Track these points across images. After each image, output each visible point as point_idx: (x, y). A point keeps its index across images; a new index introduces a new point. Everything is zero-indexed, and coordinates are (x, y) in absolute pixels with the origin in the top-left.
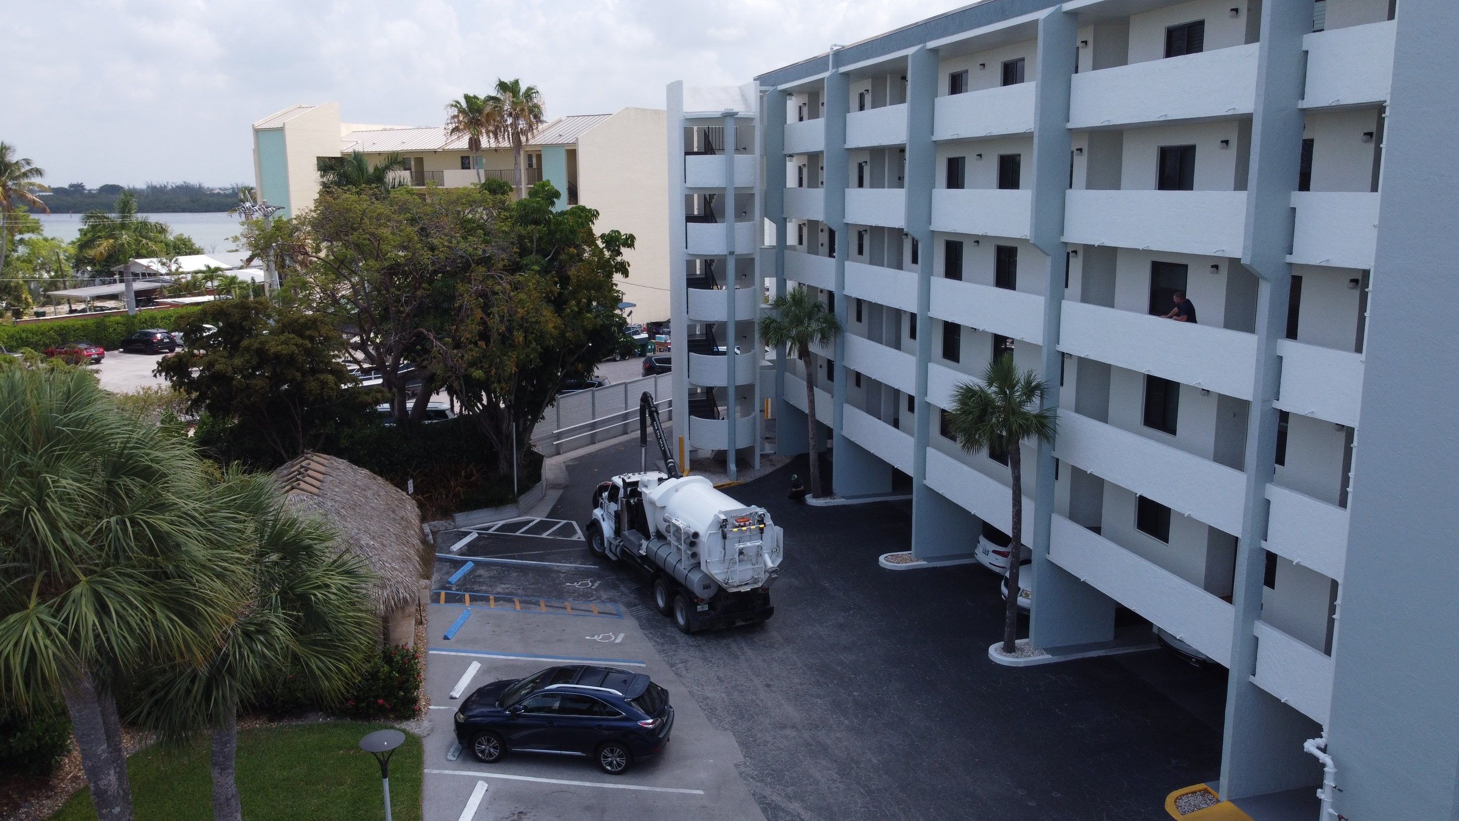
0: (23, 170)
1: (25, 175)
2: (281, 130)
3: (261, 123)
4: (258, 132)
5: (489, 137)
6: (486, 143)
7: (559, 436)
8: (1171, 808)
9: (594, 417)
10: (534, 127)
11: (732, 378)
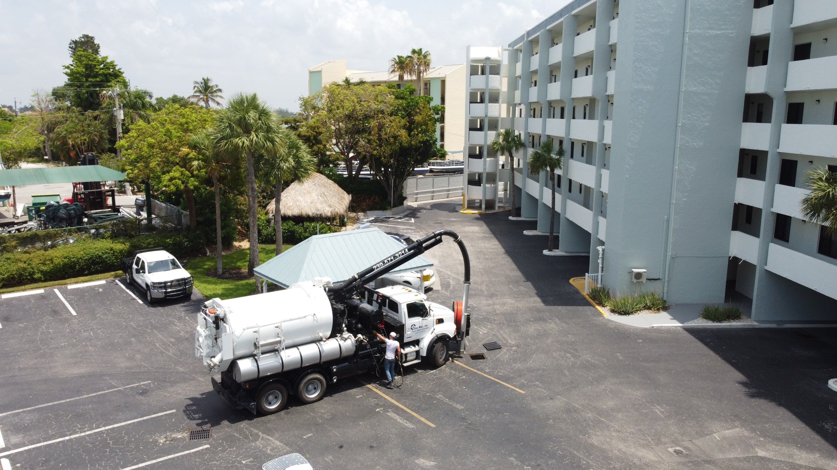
0: (214, 89)
1: (215, 91)
2: (320, 72)
3: (312, 69)
4: (311, 72)
5: (408, 74)
6: (407, 77)
7: (417, 194)
8: (571, 281)
9: (433, 188)
10: (427, 70)
11: (485, 169)
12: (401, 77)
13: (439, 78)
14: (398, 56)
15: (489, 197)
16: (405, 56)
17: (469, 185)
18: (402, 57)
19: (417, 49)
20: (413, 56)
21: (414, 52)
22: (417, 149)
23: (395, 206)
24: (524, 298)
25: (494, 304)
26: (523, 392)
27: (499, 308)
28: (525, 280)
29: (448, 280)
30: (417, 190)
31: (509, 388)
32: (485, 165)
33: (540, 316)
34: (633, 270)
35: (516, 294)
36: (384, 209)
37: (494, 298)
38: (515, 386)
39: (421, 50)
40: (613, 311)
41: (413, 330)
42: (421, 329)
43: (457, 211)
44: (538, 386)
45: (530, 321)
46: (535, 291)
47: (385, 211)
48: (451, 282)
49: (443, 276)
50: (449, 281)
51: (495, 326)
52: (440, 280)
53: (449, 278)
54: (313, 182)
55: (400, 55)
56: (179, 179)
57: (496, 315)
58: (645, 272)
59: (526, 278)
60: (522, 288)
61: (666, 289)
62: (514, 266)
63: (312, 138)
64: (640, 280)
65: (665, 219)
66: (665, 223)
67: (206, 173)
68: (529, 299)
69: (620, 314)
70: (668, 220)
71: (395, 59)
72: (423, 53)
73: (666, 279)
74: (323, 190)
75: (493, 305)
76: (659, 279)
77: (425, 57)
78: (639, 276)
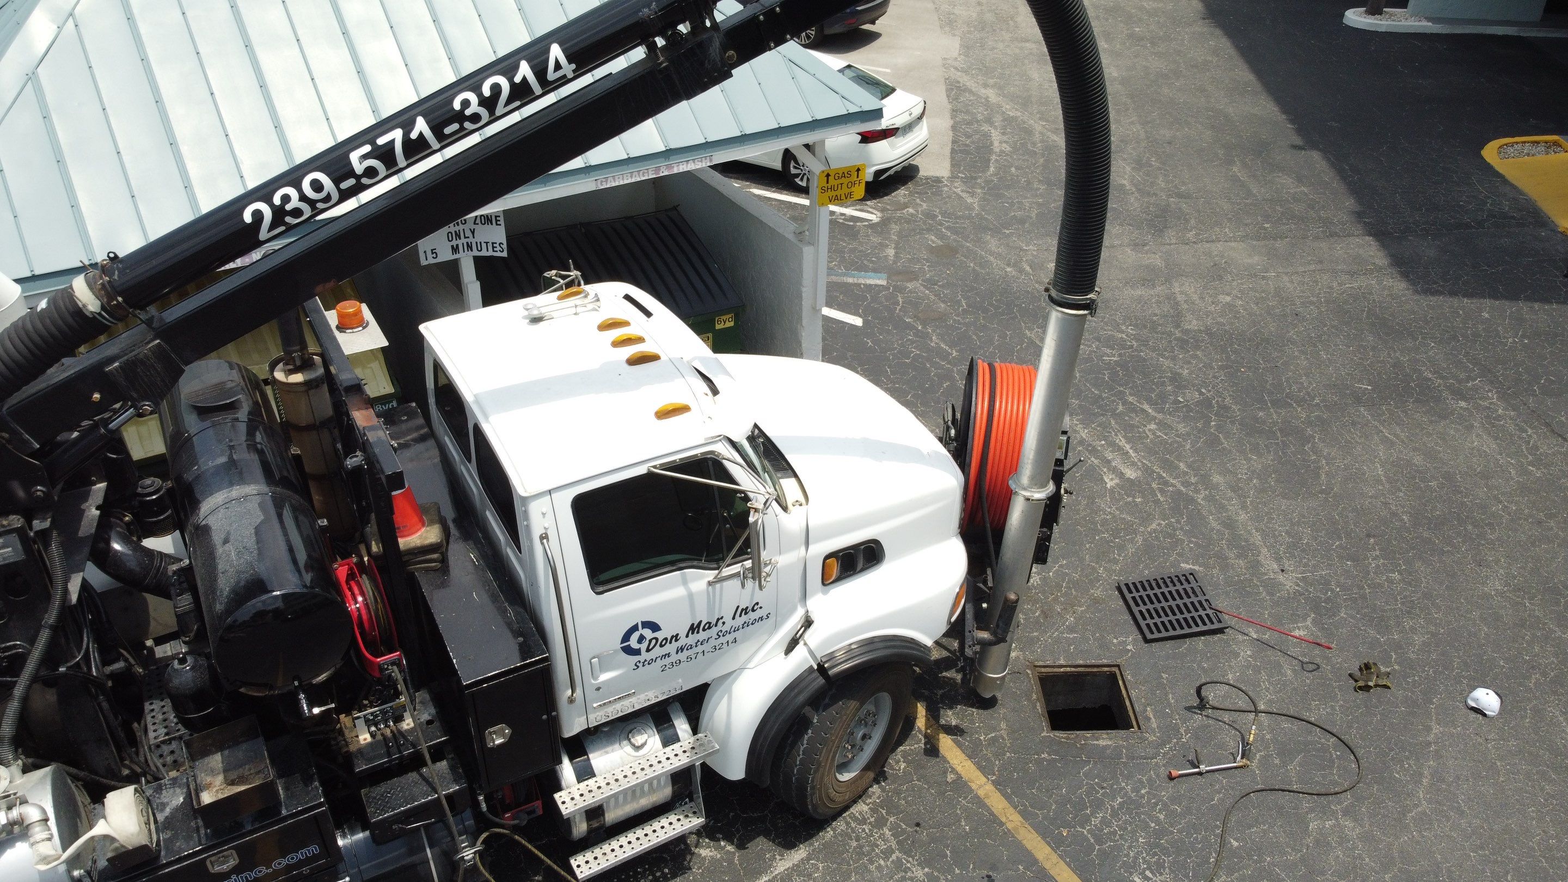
8: (1490, 152)
24: (1305, 237)
25: (1172, 272)
27: (1195, 297)
28: (1298, 141)
29: (986, 127)
33: (1397, 365)
35: (1267, 218)
37: (1171, 235)
41: (645, 656)
42: (702, 635)
45: (1358, 399)
46: (1350, 203)
48: (998, 141)
49: (967, 112)
50: (987, 136)
51: (1182, 428)
52: (954, 128)
53: (989, 121)
57: (1183, 344)
59: (1300, 131)
60: (1286, 182)
62: (1244, 74)
68: (1324, 245)
75: (1168, 280)
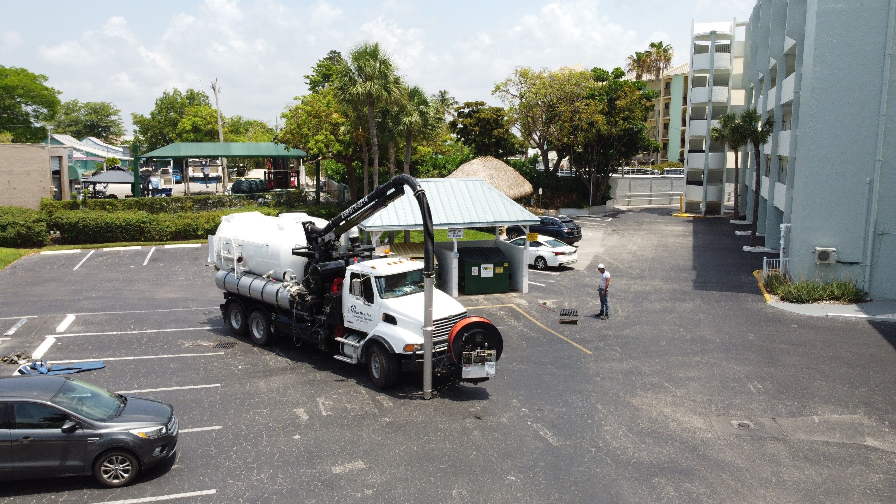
0: (451, 102)
5: (646, 73)
6: (646, 77)
7: (630, 197)
8: (755, 272)
9: (651, 192)
10: (668, 66)
11: (707, 164)
12: (639, 77)
13: (682, 74)
14: (637, 53)
15: (711, 198)
16: (643, 52)
17: (688, 185)
18: (640, 53)
19: (656, 42)
20: (651, 50)
21: (653, 45)
22: (620, 138)
23: (593, 205)
24: (677, 282)
25: (634, 284)
26: (589, 352)
28: (692, 269)
30: (630, 192)
31: (577, 347)
32: (707, 159)
33: (680, 297)
34: (817, 248)
35: (671, 279)
36: (579, 207)
37: (639, 280)
38: (586, 348)
39: (661, 43)
40: (783, 299)
43: (671, 215)
44: (615, 350)
45: (664, 300)
46: (694, 278)
47: (581, 210)
51: (615, 300)
54: (483, 164)
55: (639, 52)
56: (323, 142)
57: (626, 292)
58: (834, 251)
59: (694, 267)
60: (682, 275)
61: (867, 276)
63: (491, 121)
64: (827, 262)
65: (867, 182)
66: (867, 186)
67: (350, 138)
68: (683, 283)
69: (791, 301)
70: (871, 183)
71: (632, 56)
72: (664, 47)
73: (868, 263)
74: (493, 171)
75: (631, 285)
76: (858, 263)
77: (666, 51)
78: (824, 256)
